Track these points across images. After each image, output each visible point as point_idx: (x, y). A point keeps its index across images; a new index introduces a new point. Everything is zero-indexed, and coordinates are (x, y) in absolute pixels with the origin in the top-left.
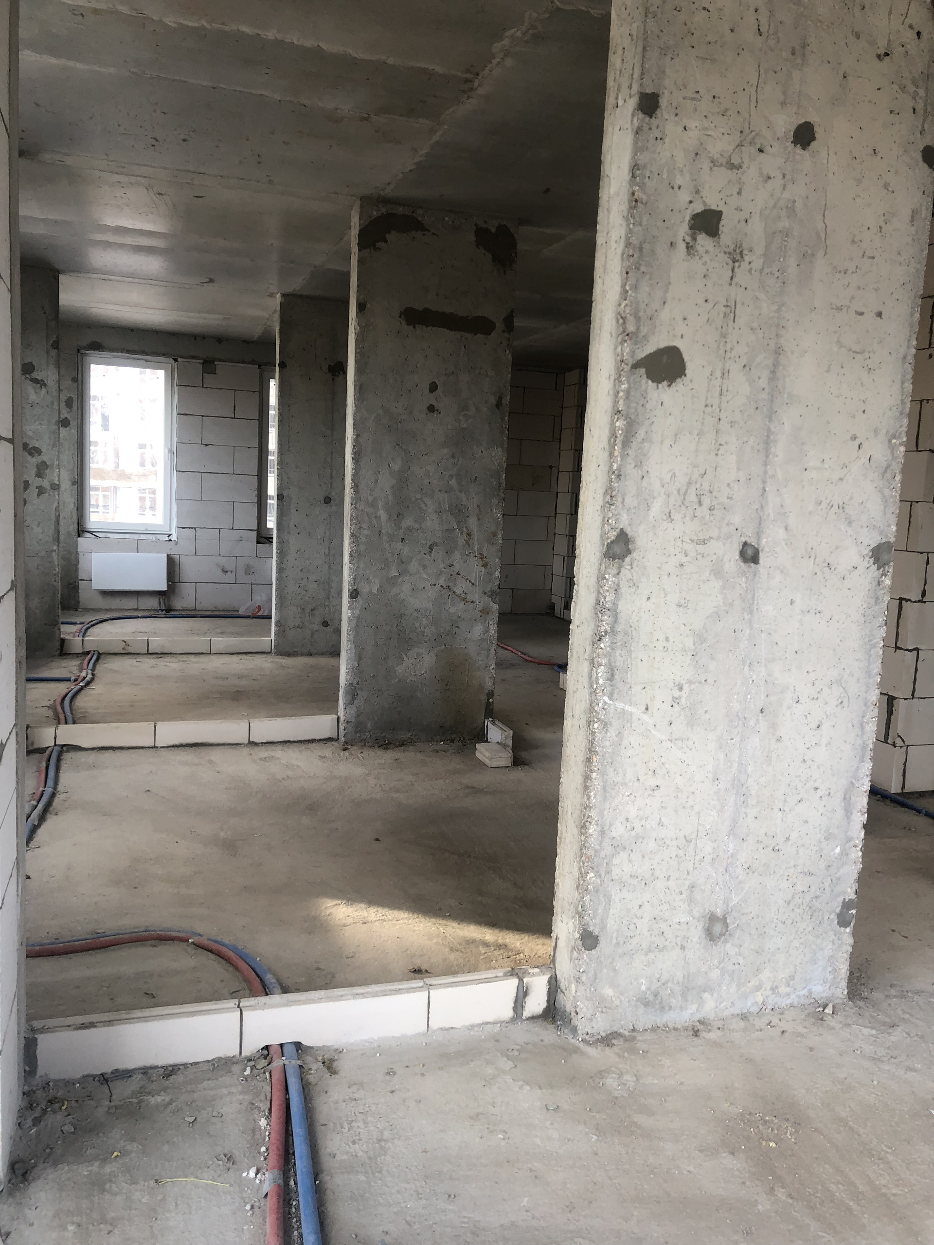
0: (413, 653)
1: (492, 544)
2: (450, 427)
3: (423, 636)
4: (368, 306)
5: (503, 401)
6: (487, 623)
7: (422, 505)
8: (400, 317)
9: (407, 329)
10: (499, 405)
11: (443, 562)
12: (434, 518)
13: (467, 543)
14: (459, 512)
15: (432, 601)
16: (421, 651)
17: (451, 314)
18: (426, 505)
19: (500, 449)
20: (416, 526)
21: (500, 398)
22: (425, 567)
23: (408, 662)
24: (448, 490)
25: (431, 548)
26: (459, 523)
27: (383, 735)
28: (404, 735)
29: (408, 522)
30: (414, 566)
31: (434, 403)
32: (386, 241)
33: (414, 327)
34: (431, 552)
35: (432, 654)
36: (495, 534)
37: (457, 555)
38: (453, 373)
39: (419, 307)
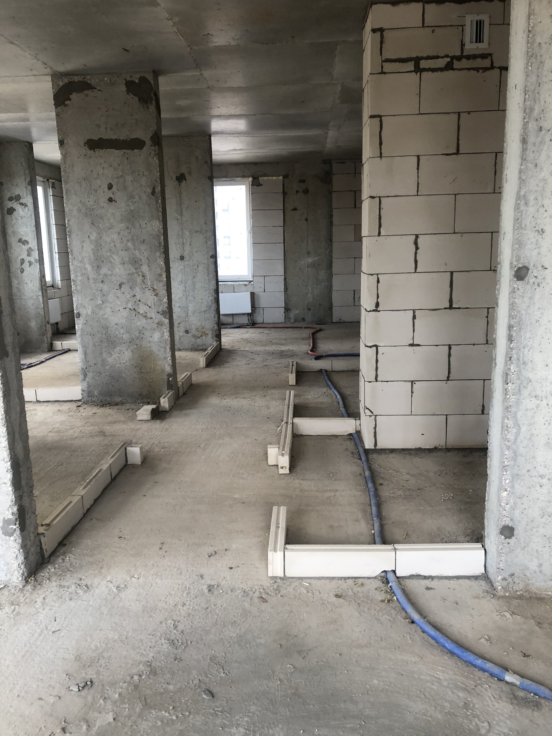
0: (117, 349)
1: (160, 281)
2: (123, 210)
3: (122, 340)
4: (65, 142)
5: (156, 190)
6: (162, 330)
7: (111, 259)
8: (85, 146)
9: (90, 152)
10: (153, 193)
11: (129, 294)
12: (120, 267)
13: (143, 282)
14: (135, 262)
15: (125, 318)
16: (122, 349)
17: (116, 139)
18: (114, 260)
19: (157, 221)
20: (110, 272)
21: (154, 189)
22: (118, 297)
23: (115, 356)
24: (127, 249)
25: (120, 286)
26: (136, 269)
27: (105, 399)
28: (118, 399)
29: (104, 270)
30: (111, 297)
31: (112, 196)
32: (70, 100)
33: (94, 151)
34: (120, 288)
35: (129, 351)
36: (161, 275)
37: (138, 289)
38: (122, 176)
39: (96, 138)
